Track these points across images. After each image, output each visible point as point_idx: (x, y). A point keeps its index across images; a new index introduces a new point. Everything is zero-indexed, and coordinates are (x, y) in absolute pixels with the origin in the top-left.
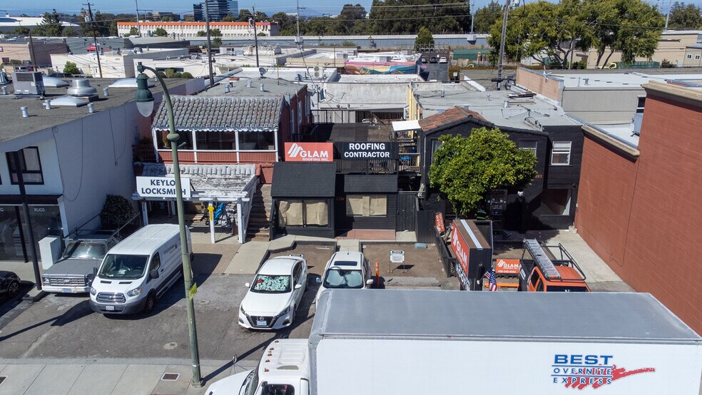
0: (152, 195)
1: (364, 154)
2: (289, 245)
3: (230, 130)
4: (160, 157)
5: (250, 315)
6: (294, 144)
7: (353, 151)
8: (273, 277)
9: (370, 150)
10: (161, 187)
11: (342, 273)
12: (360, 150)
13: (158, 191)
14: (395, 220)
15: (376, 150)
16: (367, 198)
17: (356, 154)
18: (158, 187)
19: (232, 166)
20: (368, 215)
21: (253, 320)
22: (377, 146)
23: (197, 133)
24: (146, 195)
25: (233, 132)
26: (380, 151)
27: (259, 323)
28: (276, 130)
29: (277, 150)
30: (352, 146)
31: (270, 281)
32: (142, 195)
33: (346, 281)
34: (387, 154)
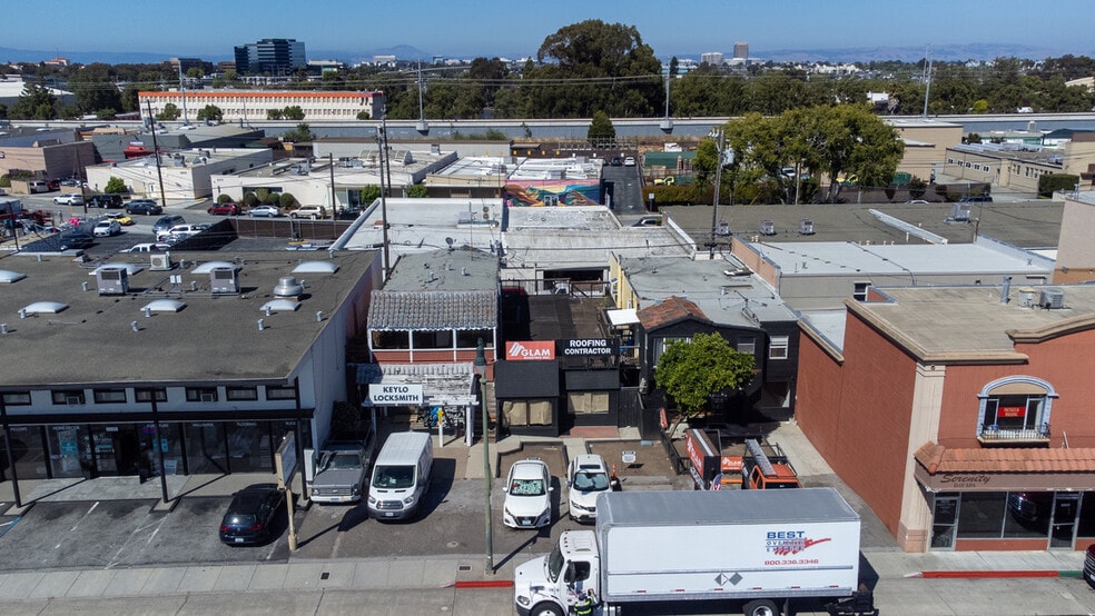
0: (384, 402)
1: (585, 351)
2: (518, 447)
3: (448, 329)
4: (374, 357)
5: (516, 515)
6: (516, 343)
7: (573, 347)
8: (528, 482)
9: (591, 347)
10: (394, 394)
11: (589, 476)
12: (581, 347)
13: (391, 398)
14: (617, 417)
15: (597, 347)
16: (588, 395)
17: (577, 351)
18: (391, 394)
19: (450, 365)
20: (589, 412)
21: (519, 520)
22: (597, 343)
23: (414, 333)
24: (378, 402)
25: (451, 331)
26: (601, 347)
27: (524, 522)
28: (494, 328)
29: (495, 347)
30: (572, 343)
31: (525, 485)
32: (375, 402)
33: (594, 483)
34: (608, 351)
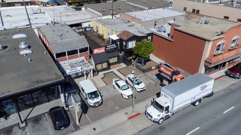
0: (71, 73)
1: (111, 48)
2: (103, 76)
4: (57, 61)
5: (128, 95)
6: (96, 49)
7: (108, 48)
8: (124, 86)
9: (112, 47)
11: (136, 80)
12: (110, 47)
13: (73, 72)
15: (113, 46)
16: (113, 58)
17: (109, 48)
19: (78, 58)
20: (113, 62)
22: (113, 45)
23: (67, 52)
24: (69, 74)
25: (77, 49)
26: (114, 46)
27: (130, 96)
28: (89, 46)
29: (89, 51)
30: (108, 47)
31: (123, 87)
32: (68, 74)
33: (138, 82)
34: (116, 47)
